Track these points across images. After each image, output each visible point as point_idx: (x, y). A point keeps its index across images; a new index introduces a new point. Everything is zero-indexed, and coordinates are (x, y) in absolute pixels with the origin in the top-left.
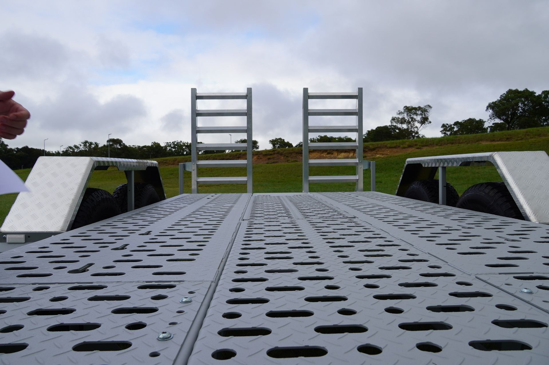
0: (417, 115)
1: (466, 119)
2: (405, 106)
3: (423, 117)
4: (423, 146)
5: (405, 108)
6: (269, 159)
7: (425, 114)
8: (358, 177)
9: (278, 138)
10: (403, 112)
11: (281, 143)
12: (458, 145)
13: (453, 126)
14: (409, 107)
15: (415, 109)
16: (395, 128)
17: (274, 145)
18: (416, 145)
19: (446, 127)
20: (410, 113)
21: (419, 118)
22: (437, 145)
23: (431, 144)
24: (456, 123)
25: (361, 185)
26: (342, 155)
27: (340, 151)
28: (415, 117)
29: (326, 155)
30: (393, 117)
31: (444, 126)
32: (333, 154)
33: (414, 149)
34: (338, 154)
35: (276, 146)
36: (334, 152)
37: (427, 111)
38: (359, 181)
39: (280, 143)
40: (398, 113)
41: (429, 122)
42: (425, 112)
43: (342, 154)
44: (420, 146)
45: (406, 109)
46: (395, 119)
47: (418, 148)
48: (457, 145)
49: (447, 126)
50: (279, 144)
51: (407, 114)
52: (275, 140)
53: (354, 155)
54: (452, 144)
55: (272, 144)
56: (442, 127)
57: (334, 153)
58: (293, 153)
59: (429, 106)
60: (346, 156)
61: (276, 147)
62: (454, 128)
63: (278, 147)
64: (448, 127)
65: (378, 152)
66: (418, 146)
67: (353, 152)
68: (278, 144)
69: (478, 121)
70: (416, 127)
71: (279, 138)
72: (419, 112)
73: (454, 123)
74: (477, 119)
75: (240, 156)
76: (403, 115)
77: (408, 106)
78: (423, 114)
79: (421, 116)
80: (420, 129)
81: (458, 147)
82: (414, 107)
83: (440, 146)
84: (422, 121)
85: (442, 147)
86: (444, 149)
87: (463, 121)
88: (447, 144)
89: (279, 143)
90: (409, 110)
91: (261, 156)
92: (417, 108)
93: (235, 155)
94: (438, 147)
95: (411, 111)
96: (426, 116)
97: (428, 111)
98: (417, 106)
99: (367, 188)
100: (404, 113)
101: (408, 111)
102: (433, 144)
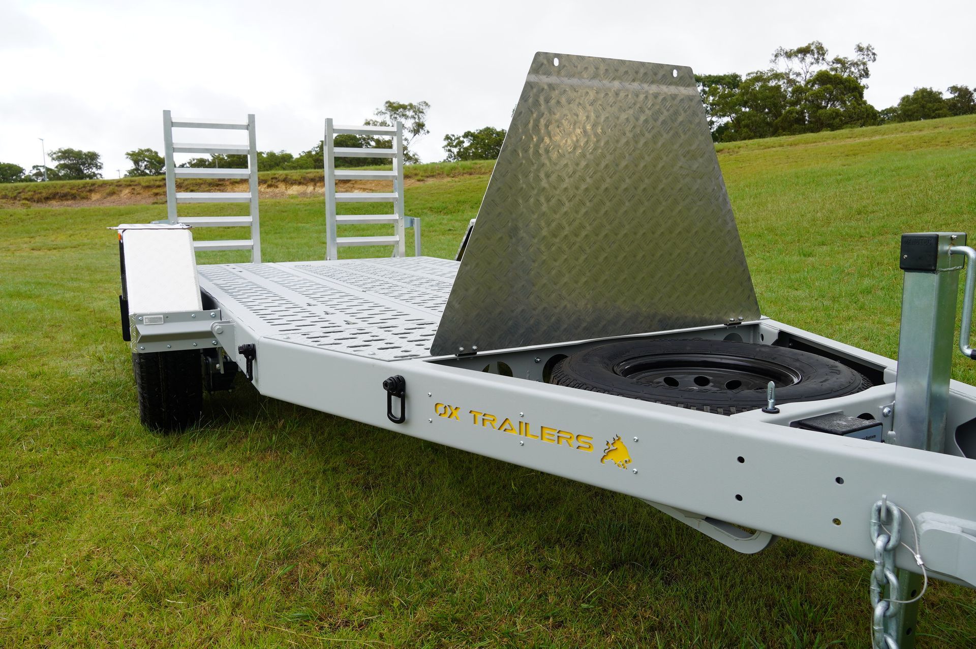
0: (406, 119)
1: (481, 129)
2: (388, 100)
3: (416, 123)
4: (427, 177)
5: (387, 105)
6: (156, 194)
7: (419, 118)
8: (398, 237)
9: (143, 149)
10: (384, 111)
11: (152, 159)
12: (480, 178)
13: (462, 139)
14: (394, 103)
15: (404, 107)
16: (368, 139)
17: (136, 162)
18: (416, 175)
19: (451, 139)
20: (395, 113)
21: (409, 123)
22: (448, 175)
23: (439, 174)
24: (467, 135)
25: (402, 248)
26: (294, 189)
27: (290, 182)
28: (403, 120)
29: (265, 188)
30: (366, 120)
31: (447, 138)
32: (277, 187)
33: (413, 181)
34: (286, 188)
35: (140, 163)
36: (278, 183)
37: (423, 113)
38: (400, 243)
39: (149, 159)
40: (376, 113)
41: (426, 131)
42: (420, 114)
43: (294, 187)
44: (422, 176)
45: (389, 106)
46: (371, 122)
47: (419, 181)
48: (478, 176)
49: (453, 138)
50: (148, 162)
51: (391, 116)
52: (139, 152)
53: (314, 189)
54: (471, 174)
55: (132, 160)
56: (445, 139)
57: (279, 186)
58: (202, 184)
59: (427, 104)
60: (302, 191)
61: (142, 166)
62: (463, 142)
63: (145, 166)
64: (454, 141)
65: (355, 185)
66: (419, 177)
67: (313, 183)
68: (146, 161)
69: (500, 132)
70: (406, 139)
71: (146, 148)
72: (410, 113)
73: (463, 134)
74: (499, 129)
75: (92, 188)
76: (383, 116)
77: (392, 101)
78: (416, 117)
79: (412, 121)
80: (411, 143)
81: (481, 180)
82: (401, 103)
83: (453, 177)
84: (414, 130)
85: (457, 179)
86: (459, 183)
87: (477, 130)
88: (463, 175)
89: (146, 159)
90: (394, 108)
91: (138, 189)
92: (407, 106)
93: (82, 186)
94: (449, 179)
95: (398, 111)
96: (421, 121)
97: (424, 111)
98: (406, 103)
99: (410, 252)
100: (385, 113)
101: (392, 111)
102: (443, 173)
